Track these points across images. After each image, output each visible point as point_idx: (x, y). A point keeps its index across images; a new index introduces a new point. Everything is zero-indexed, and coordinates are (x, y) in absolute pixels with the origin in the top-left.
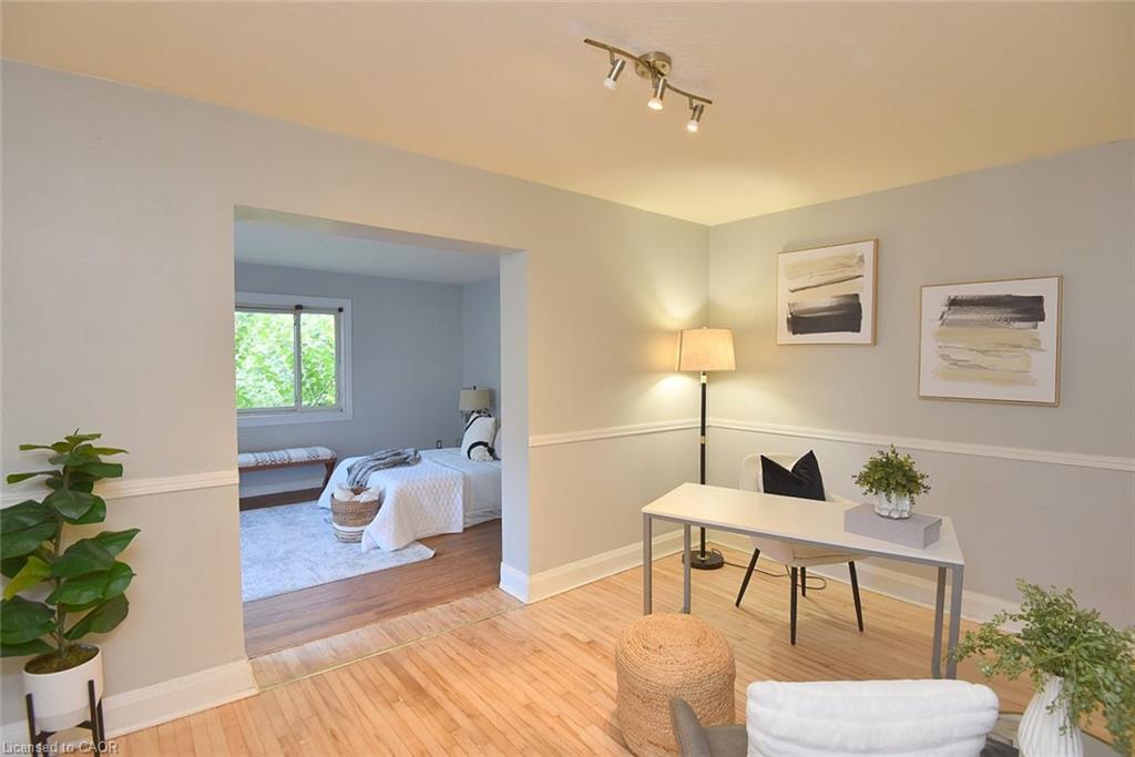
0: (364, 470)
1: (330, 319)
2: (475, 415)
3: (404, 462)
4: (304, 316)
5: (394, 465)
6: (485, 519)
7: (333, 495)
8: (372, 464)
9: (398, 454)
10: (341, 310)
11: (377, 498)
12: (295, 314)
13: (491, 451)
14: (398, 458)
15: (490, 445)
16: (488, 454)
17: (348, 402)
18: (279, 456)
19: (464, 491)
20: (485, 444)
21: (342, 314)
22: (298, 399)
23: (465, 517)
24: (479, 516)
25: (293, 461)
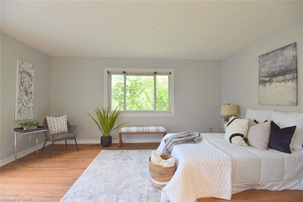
0: (171, 143)
1: (166, 77)
2: (233, 118)
3: (192, 141)
4: (158, 77)
5: (187, 141)
6: (245, 189)
7: (150, 158)
8: (175, 140)
9: (190, 135)
10: (170, 73)
11: (173, 165)
12: (154, 76)
13: (246, 140)
14: (189, 137)
15: (245, 136)
16: (244, 142)
17: (172, 110)
18: (145, 129)
19: (232, 170)
20: (242, 136)
21: (171, 74)
22: (155, 107)
23: (233, 187)
24: (240, 187)
25: (150, 131)
